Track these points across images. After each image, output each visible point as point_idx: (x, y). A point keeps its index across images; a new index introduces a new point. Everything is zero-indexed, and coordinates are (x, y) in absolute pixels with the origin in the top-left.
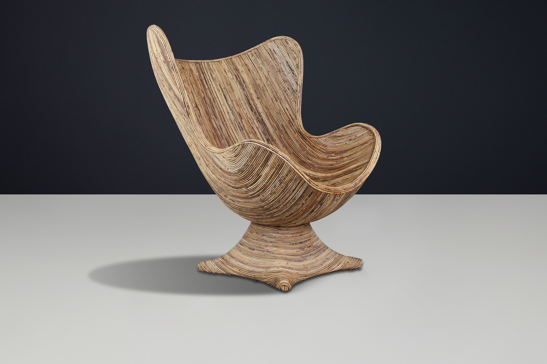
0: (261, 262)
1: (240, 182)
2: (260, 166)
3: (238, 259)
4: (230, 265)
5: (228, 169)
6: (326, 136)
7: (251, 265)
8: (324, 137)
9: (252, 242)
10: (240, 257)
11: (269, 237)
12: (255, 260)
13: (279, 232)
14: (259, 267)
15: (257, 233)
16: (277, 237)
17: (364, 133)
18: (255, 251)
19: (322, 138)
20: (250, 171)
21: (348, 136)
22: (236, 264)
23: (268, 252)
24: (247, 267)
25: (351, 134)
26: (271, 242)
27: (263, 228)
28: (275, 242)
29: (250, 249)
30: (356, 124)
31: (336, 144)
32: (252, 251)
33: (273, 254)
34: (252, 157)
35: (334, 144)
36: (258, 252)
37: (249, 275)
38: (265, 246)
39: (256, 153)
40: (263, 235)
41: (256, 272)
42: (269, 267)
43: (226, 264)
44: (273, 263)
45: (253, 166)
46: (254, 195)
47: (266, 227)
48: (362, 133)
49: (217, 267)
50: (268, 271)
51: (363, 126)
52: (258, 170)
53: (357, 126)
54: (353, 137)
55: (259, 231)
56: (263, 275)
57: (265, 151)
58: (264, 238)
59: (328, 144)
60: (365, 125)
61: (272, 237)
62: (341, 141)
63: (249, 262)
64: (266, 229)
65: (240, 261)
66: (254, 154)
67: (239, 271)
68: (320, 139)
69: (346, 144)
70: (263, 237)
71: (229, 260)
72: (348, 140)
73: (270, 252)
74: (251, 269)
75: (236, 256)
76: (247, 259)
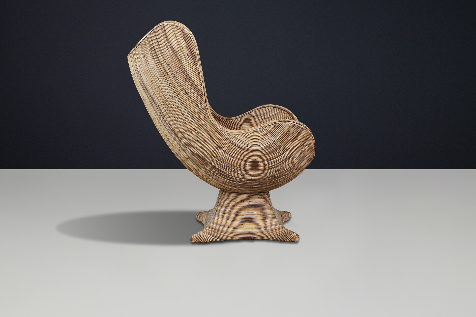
0: (255, 224)
1: (264, 156)
2: (290, 141)
3: (228, 226)
4: (222, 232)
5: (251, 147)
6: (241, 117)
7: (244, 229)
8: (239, 118)
9: (238, 210)
10: (229, 224)
11: (255, 202)
12: (247, 223)
13: (262, 197)
14: (254, 228)
15: (242, 201)
16: (262, 201)
17: (277, 112)
18: (244, 216)
19: (238, 119)
20: (279, 146)
21: (262, 116)
22: (228, 230)
23: (258, 214)
24: (241, 231)
25: (264, 114)
26: (258, 206)
27: (249, 196)
28: (262, 206)
29: (238, 215)
30: (267, 105)
31: (251, 123)
32: (241, 216)
33: (264, 215)
34: (284, 134)
35: (249, 123)
36: (248, 216)
37: (246, 236)
38: (253, 210)
39: (289, 130)
40: (249, 202)
41: (254, 233)
42: (267, 227)
43: (218, 232)
44: (268, 222)
45: (284, 141)
46: (273, 166)
47: (251, 195)
48: (276, 113)
49: (211, 236)
50: (268, 230)
51: (274, 107)
52: (287, 145)
53: (268, 107)
54: (267, 116)
55: (245, 199)
56: (265, 234)
57: (298, 128)
58: (251, 204)
59: (243, 123)
60: (277, 106)
61: (258, 202)
62: (255, 120)
63: (241, 226)
64: (251, 196)
65: (231, 227)
66: (287, 131)
67: (235, 235)
68: (235, 120)
69: (261, 122)
70: (249, 204)
71: (219, 228)
72: (263, 119)
73: (260, 214)
74: (247, 231)
75: (224, 224)
76: (238, 224)
